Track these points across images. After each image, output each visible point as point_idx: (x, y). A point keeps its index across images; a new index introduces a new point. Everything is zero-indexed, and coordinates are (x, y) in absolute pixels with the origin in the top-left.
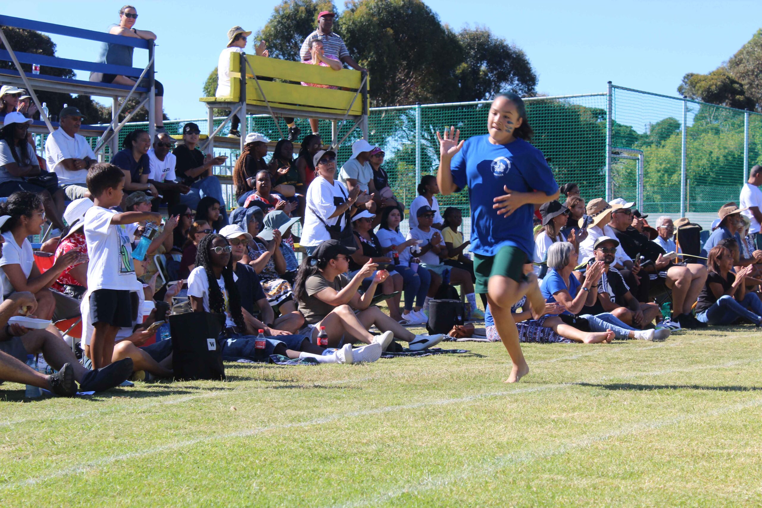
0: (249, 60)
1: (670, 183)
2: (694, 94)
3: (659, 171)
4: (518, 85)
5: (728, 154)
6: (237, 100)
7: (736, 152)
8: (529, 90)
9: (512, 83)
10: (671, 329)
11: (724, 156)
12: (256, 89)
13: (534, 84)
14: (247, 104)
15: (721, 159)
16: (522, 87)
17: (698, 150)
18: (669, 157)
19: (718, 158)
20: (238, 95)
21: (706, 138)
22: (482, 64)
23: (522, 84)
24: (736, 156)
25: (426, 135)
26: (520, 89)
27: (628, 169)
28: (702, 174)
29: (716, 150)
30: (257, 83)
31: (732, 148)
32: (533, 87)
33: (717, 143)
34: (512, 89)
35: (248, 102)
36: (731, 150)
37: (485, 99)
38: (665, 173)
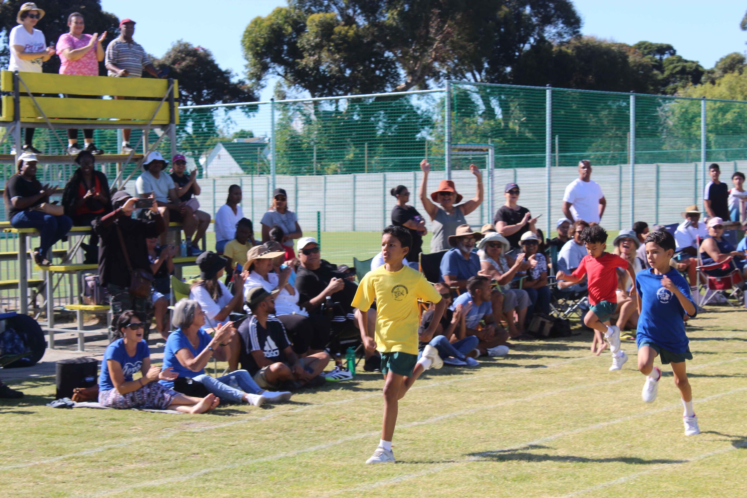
0: (22, 78)
1: (724, 122)
4: (562, 28)
6: (10, 119)
8: (575, 33)
9: (556, 26)
12: (34, 107)
13: (579, 27)
14: (22, 123)
16: (566, 31)
18: (724, 95)
20: (11, 113)
22: (525, 8)
23: (567, 27)
25: (473, 81)
26: (565, 33)
27: (682, 108)
30: (34, 101)
32: (578, 30)
34: (557, 33)
35: (22, 120)
37: (530, 43)
38: (719, 112)
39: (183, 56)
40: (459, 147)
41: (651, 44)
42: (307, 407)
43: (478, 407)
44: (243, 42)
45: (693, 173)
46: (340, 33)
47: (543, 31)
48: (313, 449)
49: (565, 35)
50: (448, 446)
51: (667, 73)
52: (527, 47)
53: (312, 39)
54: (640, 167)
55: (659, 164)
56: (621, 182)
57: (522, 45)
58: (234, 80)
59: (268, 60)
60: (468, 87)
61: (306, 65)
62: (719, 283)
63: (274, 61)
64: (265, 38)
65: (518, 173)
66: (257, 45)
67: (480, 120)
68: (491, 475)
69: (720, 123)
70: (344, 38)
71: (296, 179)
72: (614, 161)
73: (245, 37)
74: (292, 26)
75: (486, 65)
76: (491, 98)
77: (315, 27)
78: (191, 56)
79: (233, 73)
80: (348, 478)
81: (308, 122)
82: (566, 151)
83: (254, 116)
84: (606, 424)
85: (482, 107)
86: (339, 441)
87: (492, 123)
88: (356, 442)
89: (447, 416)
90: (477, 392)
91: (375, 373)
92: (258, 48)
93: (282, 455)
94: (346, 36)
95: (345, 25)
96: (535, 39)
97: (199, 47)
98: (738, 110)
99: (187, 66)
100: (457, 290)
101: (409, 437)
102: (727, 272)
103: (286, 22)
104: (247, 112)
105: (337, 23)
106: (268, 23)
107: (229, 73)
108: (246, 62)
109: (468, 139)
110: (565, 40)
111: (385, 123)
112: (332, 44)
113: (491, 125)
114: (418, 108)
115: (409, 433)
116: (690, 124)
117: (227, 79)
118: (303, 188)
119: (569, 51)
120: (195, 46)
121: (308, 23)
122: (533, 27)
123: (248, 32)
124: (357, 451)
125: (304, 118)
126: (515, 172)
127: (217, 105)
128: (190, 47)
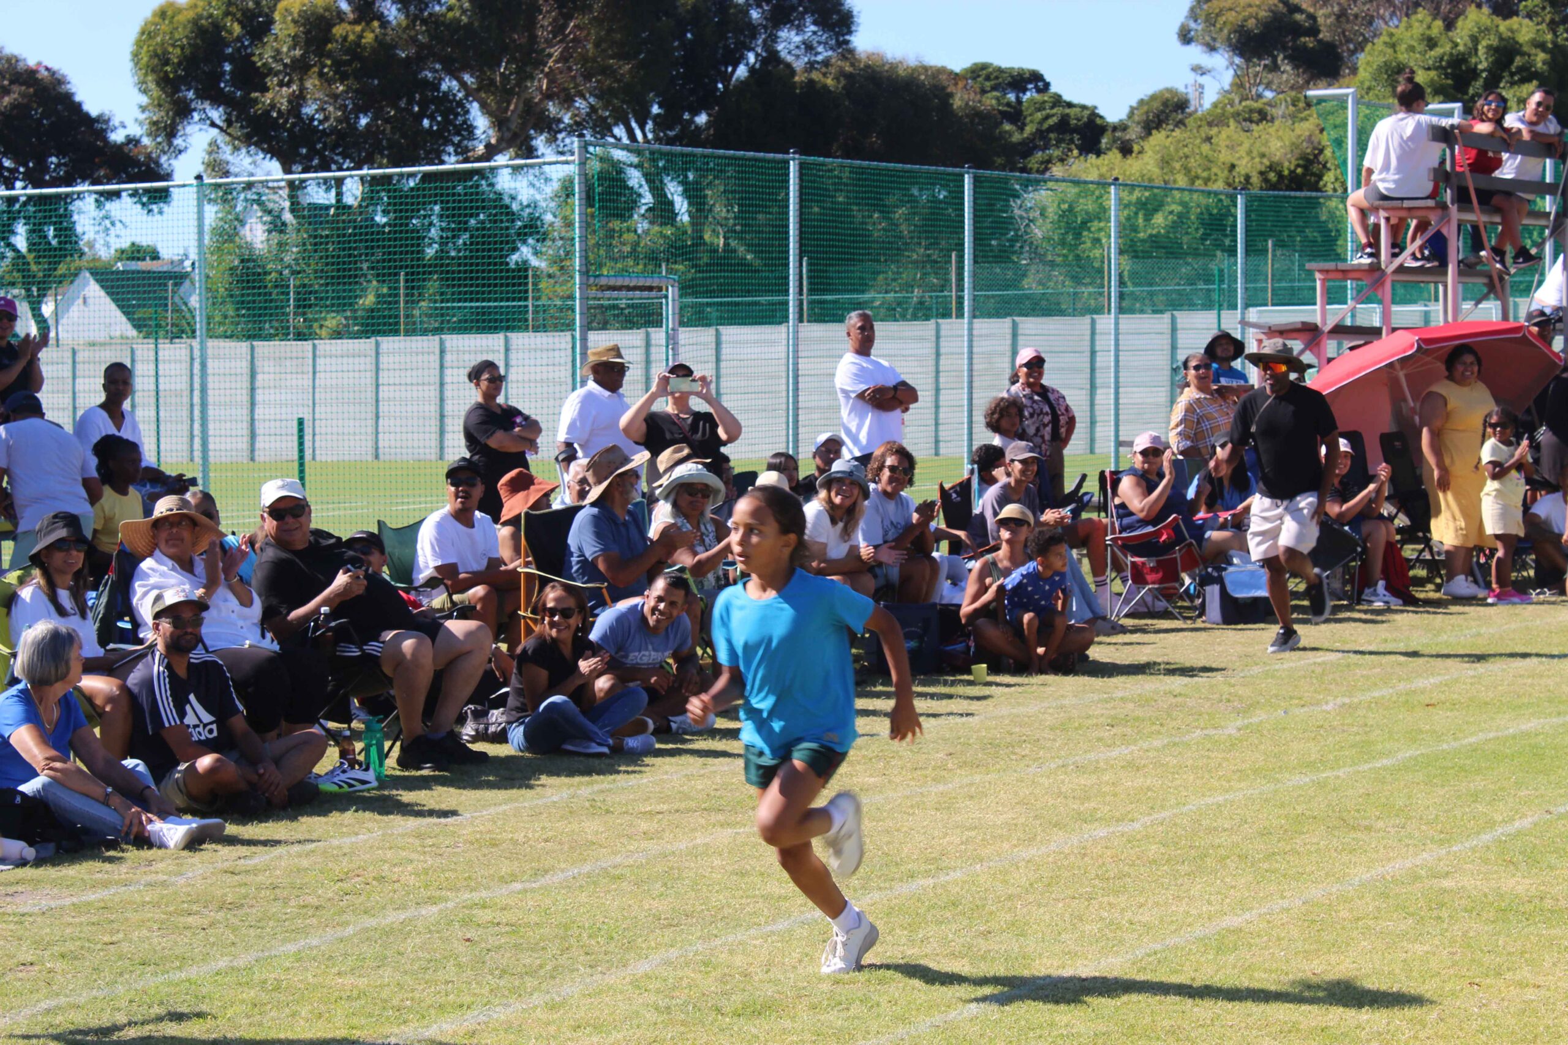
1: (1149, 231)
2: (1214, 39)
3: (1126, 206)
4: (814, 33)
5: (1271, 168)
7: (1286, 164)
8: (840, 44)
9: (800, 29)
10: (351, 786)
11: (1261, 173)
13: (850, 32)
15: (1255, 179)
16: (823, 39)
17: (1210, 161)
18: (1150, 175)
19: (1248, 178)
21: (1223, 135)
23: (824, 30)
24: (1286, 173)
25: (625, 141)
26: (819, 43)
27: (1063, 201)
28: (1215, 211)
29: (1244, 162)
31: (1278, 156)
32: (847, 37)
33: (1246, 145)
34: (804, 43)
36: (1276, 159)
37: (747, 64)
38: (1138, 210)
39: (6, 83)
40: (603, 281)
41: (1000, 70)
42: (279, 850)
43: (653, 847)
44: (136, 55)
45: (1088, 338)
46: (345, 38)
47: (773, 38)
48: (291, 948)
49: (820, 49)
50: (590, 937)
51: (1029, 129)
52: (742, 71)
53: (285, 49)
54: (983, 326)
55: (1016, 318)
56: (938, 355)
57: (730, 69)
58: (117, 137)
59: (191, 95)
60: (619, 154)
61: (273, 106)
62: (1152, 570)
63: (202, 96)
64: (182, 48)
65: (724, 338)
66: (167, 62)
67: (642, 226)
68: (686, 1003)
69: (1141, 235)
70: (354, 49)
71: (252, 348)
72: (922, 312)
73: (139, 44)
74: (240, 22)
75: (655, 109)
76: (667, 180)
77: (292, 25)
78: (21, 84)
79: (115, 122)
80: (370, 1015)
81: (277, 226)
82: (824, 291)
83: (161, 212)
84: (930, 881)
85: (648, 199)
86: (350, 930)
87: (669, 231)
88: (388, 932)
89: (587, 868)
90: (651, 814)
91: (425, 772)
92: (168, 68)
93: (223, 963)
94: (357, 44)
95: (356, 22)
96: (757, 55)
97: (39, 64)
98: (1180, 208)
99: (14, 106)
100: (605, 591)
101: (504, 917)
102: (1168, 547)
103: (227, 14)
104: (144, 205)
105: (340, 16)
106: (191, 14)
107: (107, 121)
108: (144, 100)
109: (619, 265)
110: (820, 58)
111: (442, 230)
112: (329, 62)
113: (665, 237)
114: (513, 198)
115: (503, 909)
116: (1078, 235)
117: (102, 134)
118: (266, 369)
119: (829, 82)
120: (32, 62)
121: (277, 16)
122: (752, 30)
123: (147, 34)
124: (388, 953)
125: (267, 218)
126: (718, 335)
127: (78, 188)
128: (21, 65)
